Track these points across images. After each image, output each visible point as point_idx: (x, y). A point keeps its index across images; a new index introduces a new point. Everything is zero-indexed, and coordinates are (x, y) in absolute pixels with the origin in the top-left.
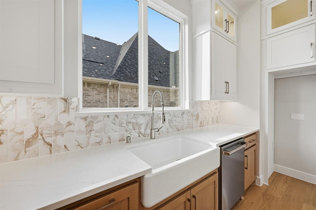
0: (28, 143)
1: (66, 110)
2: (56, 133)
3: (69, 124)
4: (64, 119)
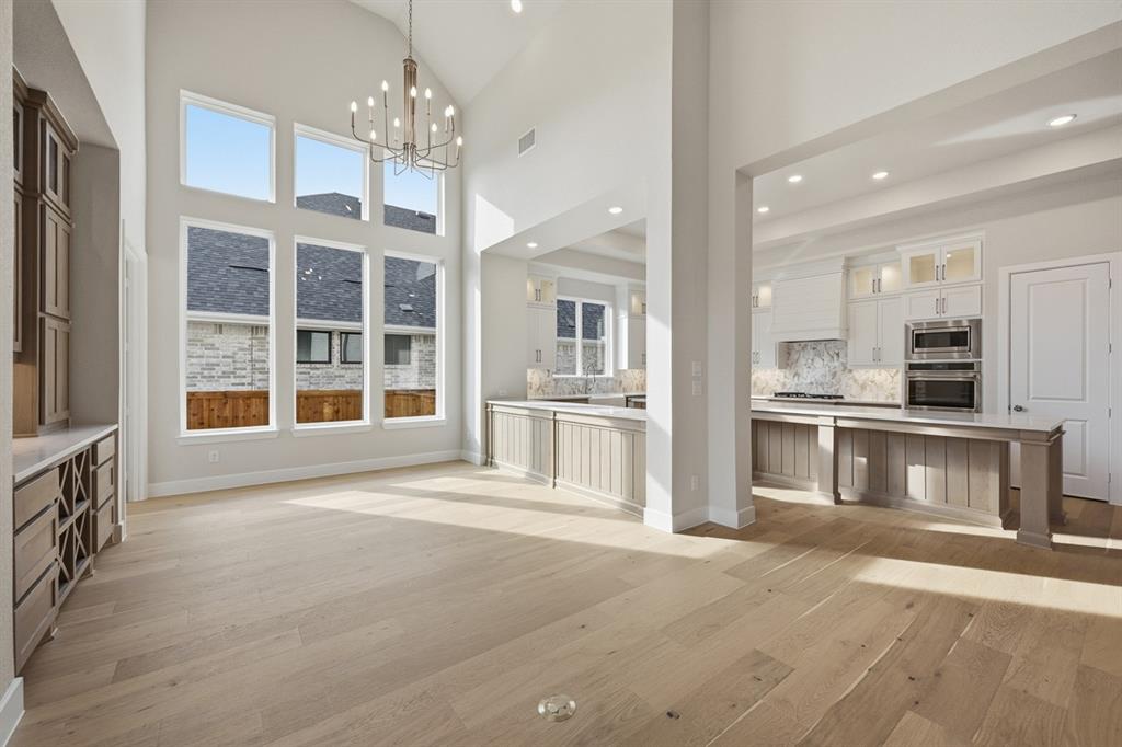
1: (548, 376)
3: (549, 382)
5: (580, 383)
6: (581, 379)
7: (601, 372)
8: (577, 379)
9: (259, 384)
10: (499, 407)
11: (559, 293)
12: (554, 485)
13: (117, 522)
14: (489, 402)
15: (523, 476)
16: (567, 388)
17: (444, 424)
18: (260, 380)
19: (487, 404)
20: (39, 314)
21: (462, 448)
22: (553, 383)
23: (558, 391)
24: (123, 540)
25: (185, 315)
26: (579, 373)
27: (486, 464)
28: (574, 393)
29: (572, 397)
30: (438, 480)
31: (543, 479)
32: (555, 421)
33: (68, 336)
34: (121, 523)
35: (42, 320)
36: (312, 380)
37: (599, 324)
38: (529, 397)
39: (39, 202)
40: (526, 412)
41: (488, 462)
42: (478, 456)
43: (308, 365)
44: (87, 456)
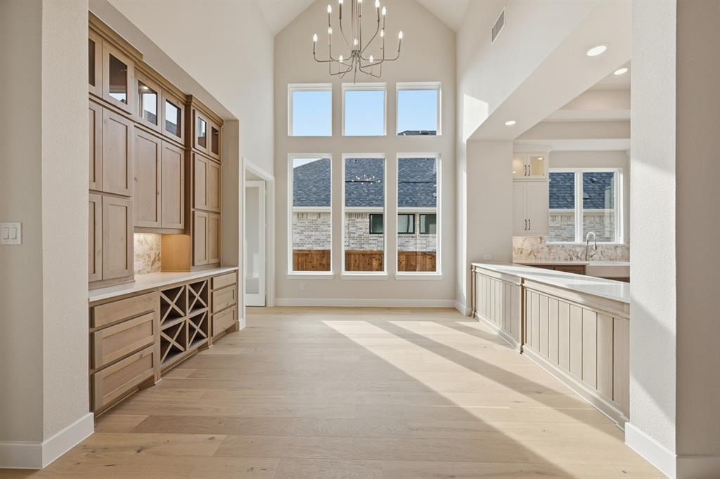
0: (529, 255)
1: (541, 243)
2: (538, 252)
3: (542, 248)
4: (541, 246)
5: (578, 249)
6: (580, 246)
7: (608, 239)
8: (575, 246)
9: (352, 246)
10: (481, 268)
11: (551, 166)
12: (522, 352)
13: (238, 319)
14: (473, 264)
15: (496, 333)
16: (563, 254)
17: (441, 278)
18: (353, 244)
19: (472, 266)
20: (192, 210)
21: (455, 299)
22: (546, 249)
23: (552, 257)
24: (240, 329)
25: (291, 208)
26: (579, 240)
27: (470, 316)
28: (571, 259)
29: (569, 263)
30: (423, 323)
31: (511, 341)
32: (523, 288)
33: (218, 221)
34: (239, 320)
35: (194, 212)
36: (379, 244)
37: (607, 192)
38: (514, 261)
39: (192, 153)
40: (499, 276)
41: (472, 315)
42: (464, 307)
43: (377, 235)
44: (207, 284)
